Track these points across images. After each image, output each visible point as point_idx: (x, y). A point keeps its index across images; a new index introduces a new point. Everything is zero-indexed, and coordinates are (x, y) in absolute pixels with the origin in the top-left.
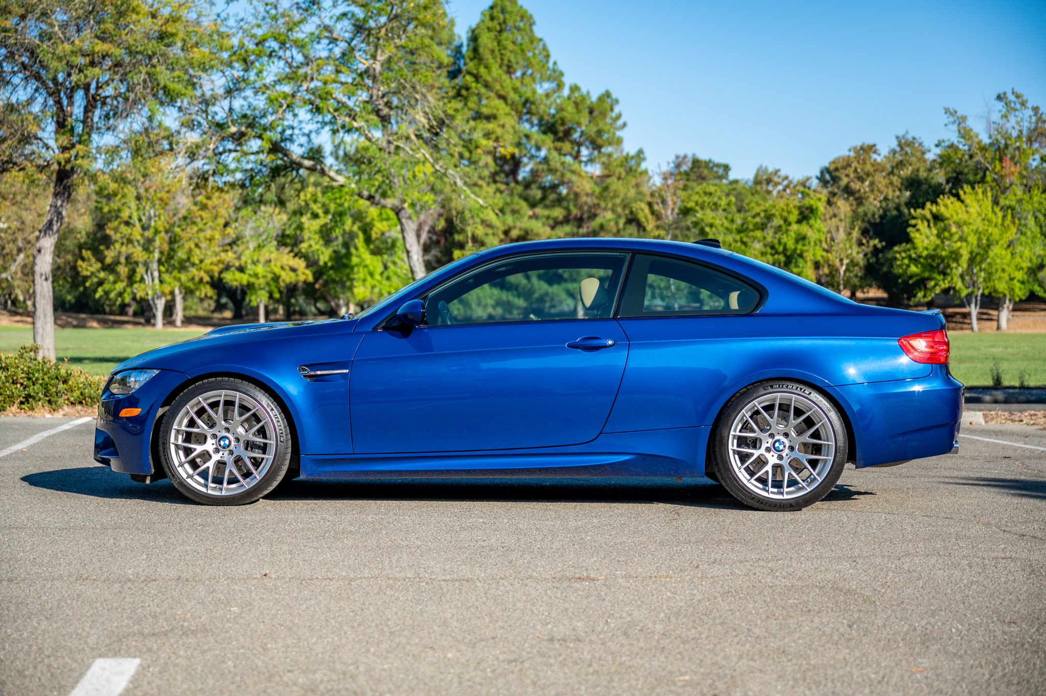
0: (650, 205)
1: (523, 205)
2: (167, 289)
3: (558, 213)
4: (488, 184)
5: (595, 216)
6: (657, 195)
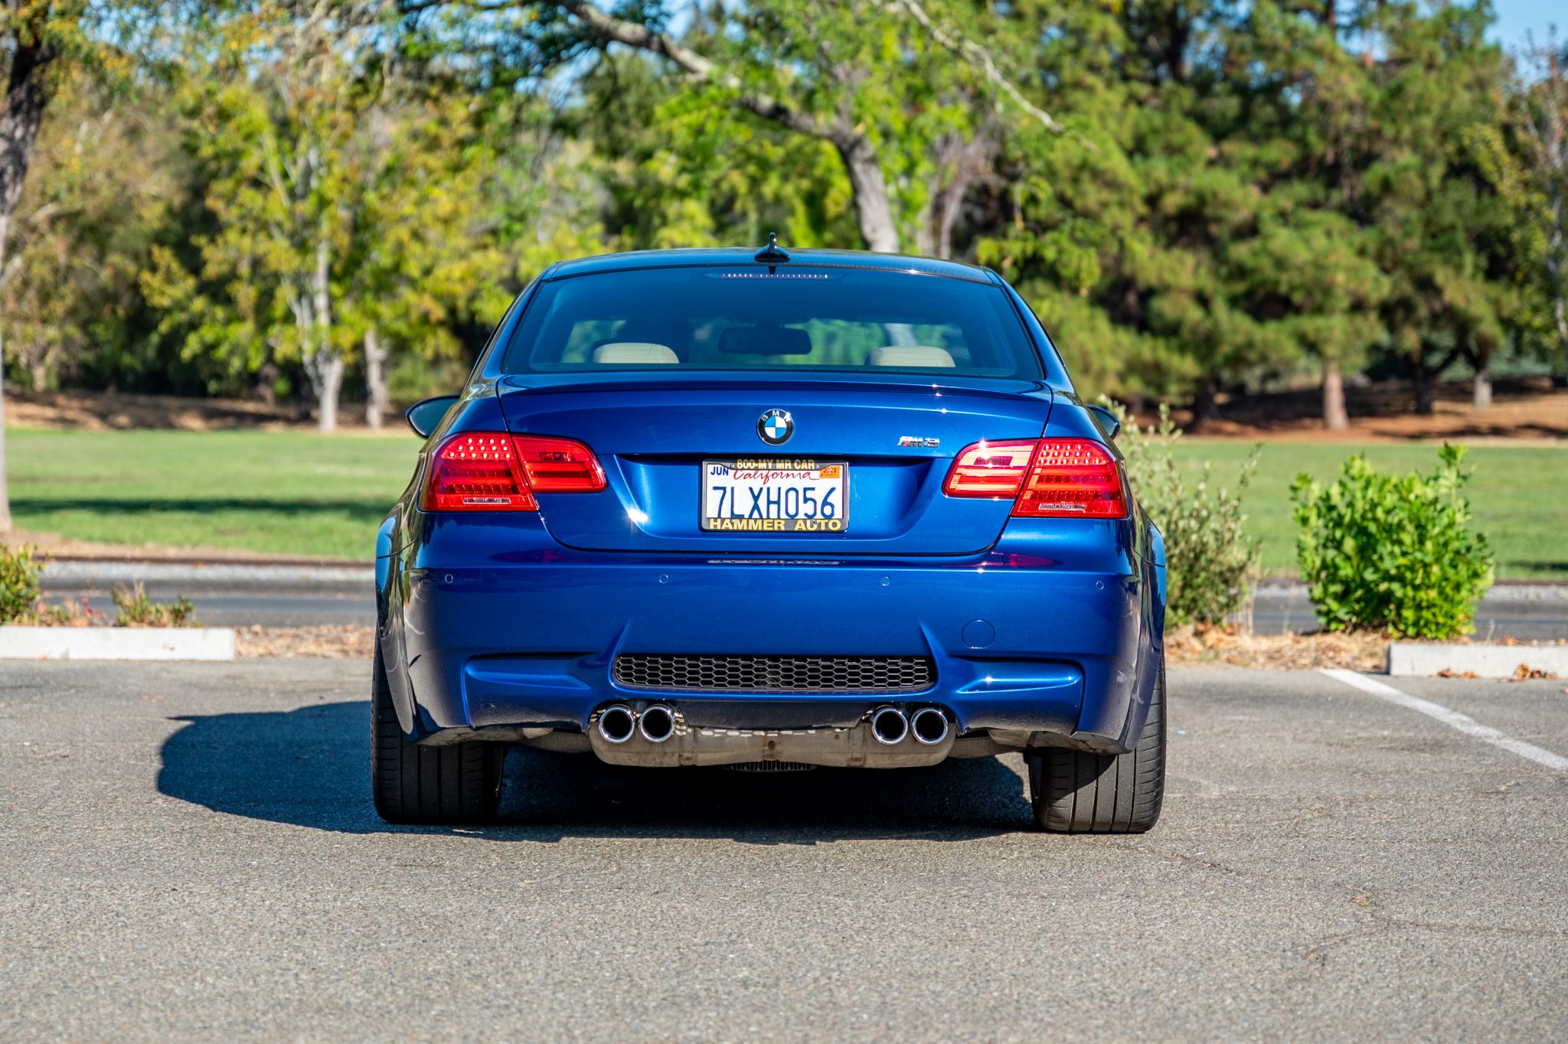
0: (1507, 130)
1: (1192, 130)
2: (347, 338)
3: (1280, 152)
4: (1109, 84)
6: (1524, 106)
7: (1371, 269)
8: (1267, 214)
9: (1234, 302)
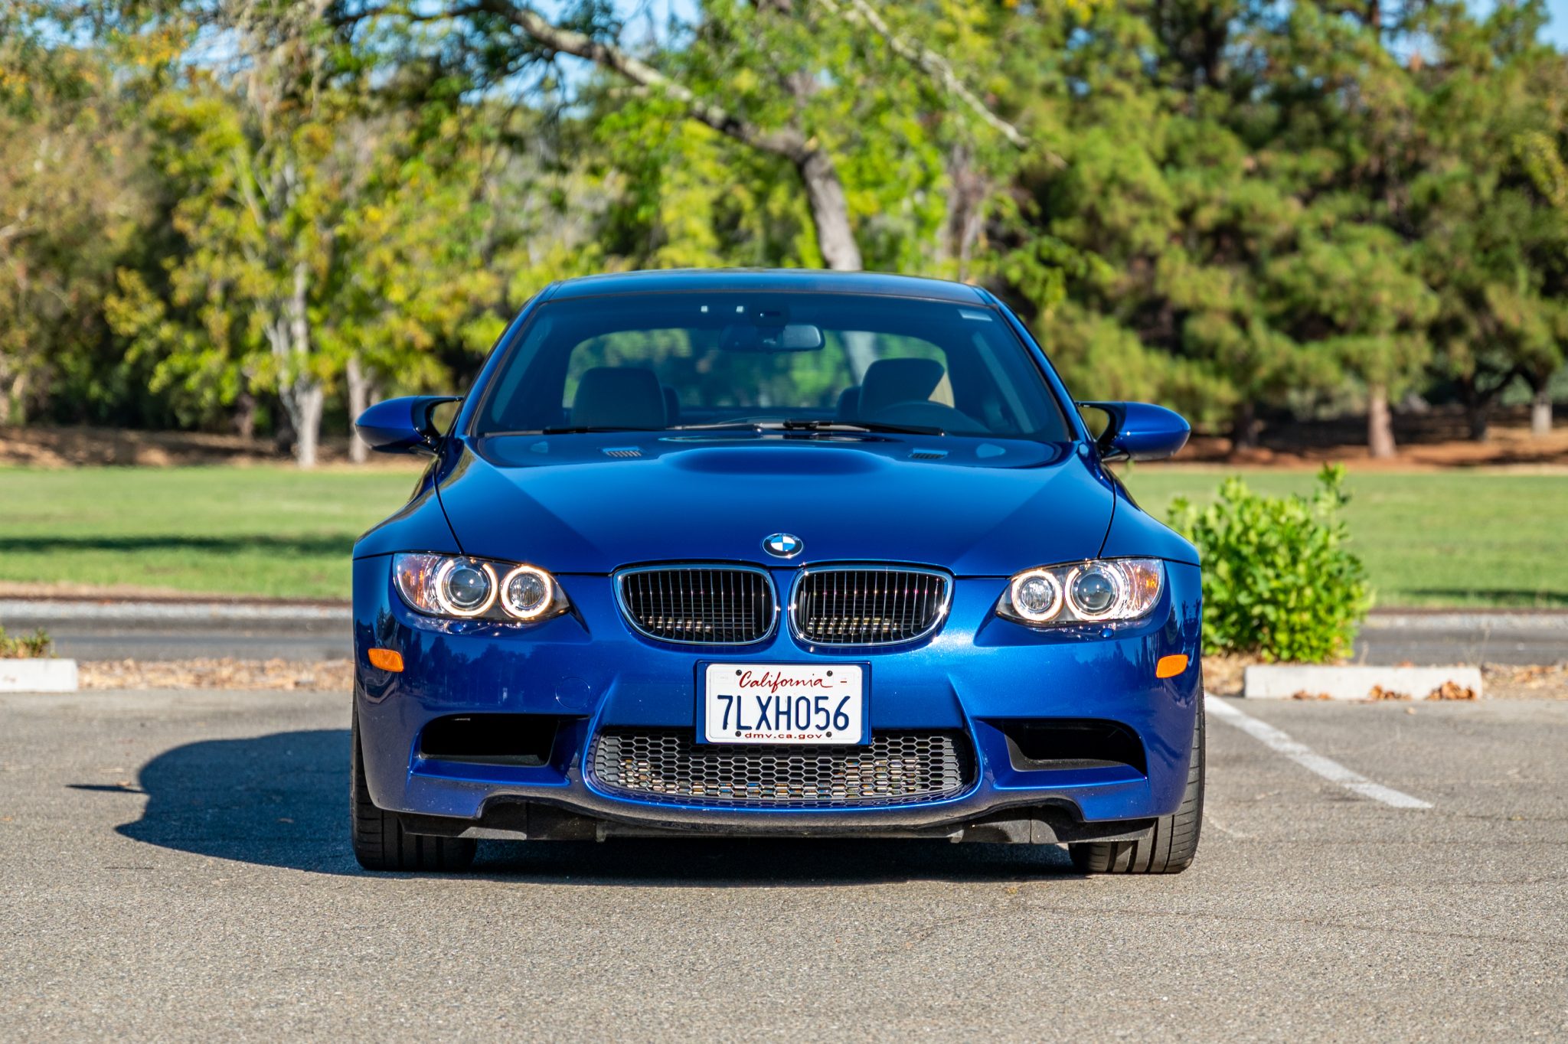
1: (1230, 142)
2: (326, 367)
3: (1320, 162)
5: (1415, 169)
7: (1418, 287)
8: (1307, 229)
9: (1272, 323)
